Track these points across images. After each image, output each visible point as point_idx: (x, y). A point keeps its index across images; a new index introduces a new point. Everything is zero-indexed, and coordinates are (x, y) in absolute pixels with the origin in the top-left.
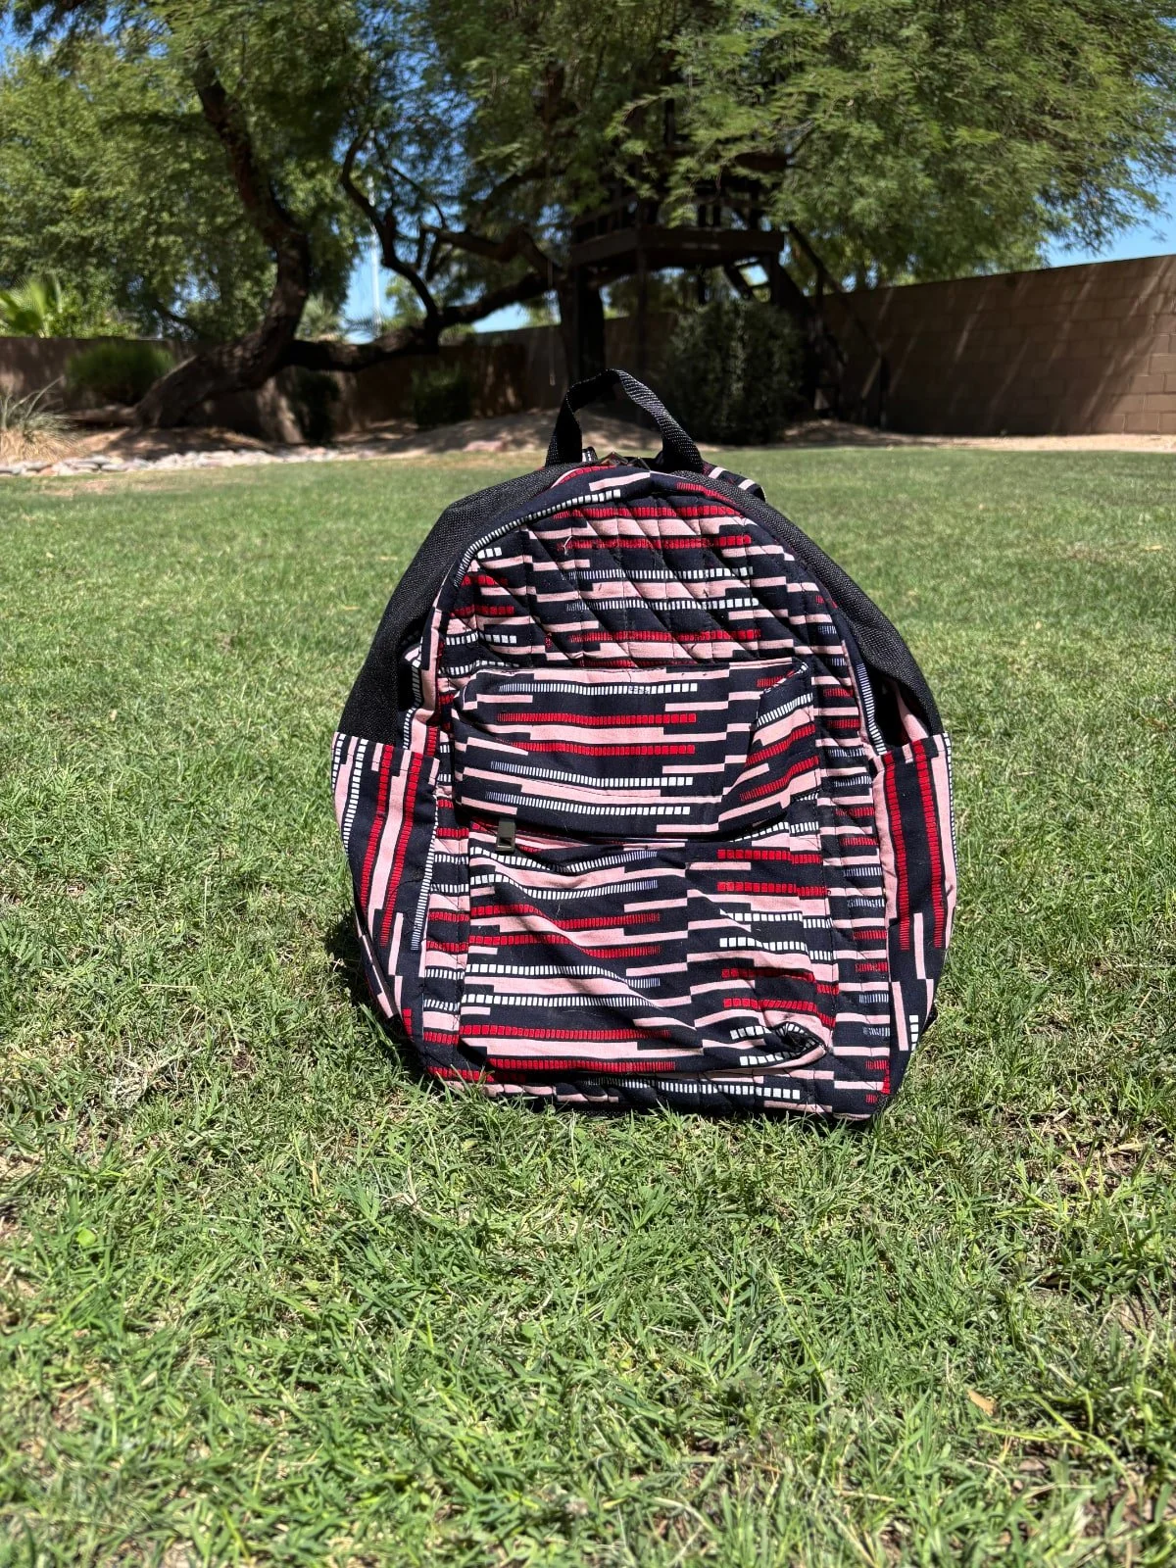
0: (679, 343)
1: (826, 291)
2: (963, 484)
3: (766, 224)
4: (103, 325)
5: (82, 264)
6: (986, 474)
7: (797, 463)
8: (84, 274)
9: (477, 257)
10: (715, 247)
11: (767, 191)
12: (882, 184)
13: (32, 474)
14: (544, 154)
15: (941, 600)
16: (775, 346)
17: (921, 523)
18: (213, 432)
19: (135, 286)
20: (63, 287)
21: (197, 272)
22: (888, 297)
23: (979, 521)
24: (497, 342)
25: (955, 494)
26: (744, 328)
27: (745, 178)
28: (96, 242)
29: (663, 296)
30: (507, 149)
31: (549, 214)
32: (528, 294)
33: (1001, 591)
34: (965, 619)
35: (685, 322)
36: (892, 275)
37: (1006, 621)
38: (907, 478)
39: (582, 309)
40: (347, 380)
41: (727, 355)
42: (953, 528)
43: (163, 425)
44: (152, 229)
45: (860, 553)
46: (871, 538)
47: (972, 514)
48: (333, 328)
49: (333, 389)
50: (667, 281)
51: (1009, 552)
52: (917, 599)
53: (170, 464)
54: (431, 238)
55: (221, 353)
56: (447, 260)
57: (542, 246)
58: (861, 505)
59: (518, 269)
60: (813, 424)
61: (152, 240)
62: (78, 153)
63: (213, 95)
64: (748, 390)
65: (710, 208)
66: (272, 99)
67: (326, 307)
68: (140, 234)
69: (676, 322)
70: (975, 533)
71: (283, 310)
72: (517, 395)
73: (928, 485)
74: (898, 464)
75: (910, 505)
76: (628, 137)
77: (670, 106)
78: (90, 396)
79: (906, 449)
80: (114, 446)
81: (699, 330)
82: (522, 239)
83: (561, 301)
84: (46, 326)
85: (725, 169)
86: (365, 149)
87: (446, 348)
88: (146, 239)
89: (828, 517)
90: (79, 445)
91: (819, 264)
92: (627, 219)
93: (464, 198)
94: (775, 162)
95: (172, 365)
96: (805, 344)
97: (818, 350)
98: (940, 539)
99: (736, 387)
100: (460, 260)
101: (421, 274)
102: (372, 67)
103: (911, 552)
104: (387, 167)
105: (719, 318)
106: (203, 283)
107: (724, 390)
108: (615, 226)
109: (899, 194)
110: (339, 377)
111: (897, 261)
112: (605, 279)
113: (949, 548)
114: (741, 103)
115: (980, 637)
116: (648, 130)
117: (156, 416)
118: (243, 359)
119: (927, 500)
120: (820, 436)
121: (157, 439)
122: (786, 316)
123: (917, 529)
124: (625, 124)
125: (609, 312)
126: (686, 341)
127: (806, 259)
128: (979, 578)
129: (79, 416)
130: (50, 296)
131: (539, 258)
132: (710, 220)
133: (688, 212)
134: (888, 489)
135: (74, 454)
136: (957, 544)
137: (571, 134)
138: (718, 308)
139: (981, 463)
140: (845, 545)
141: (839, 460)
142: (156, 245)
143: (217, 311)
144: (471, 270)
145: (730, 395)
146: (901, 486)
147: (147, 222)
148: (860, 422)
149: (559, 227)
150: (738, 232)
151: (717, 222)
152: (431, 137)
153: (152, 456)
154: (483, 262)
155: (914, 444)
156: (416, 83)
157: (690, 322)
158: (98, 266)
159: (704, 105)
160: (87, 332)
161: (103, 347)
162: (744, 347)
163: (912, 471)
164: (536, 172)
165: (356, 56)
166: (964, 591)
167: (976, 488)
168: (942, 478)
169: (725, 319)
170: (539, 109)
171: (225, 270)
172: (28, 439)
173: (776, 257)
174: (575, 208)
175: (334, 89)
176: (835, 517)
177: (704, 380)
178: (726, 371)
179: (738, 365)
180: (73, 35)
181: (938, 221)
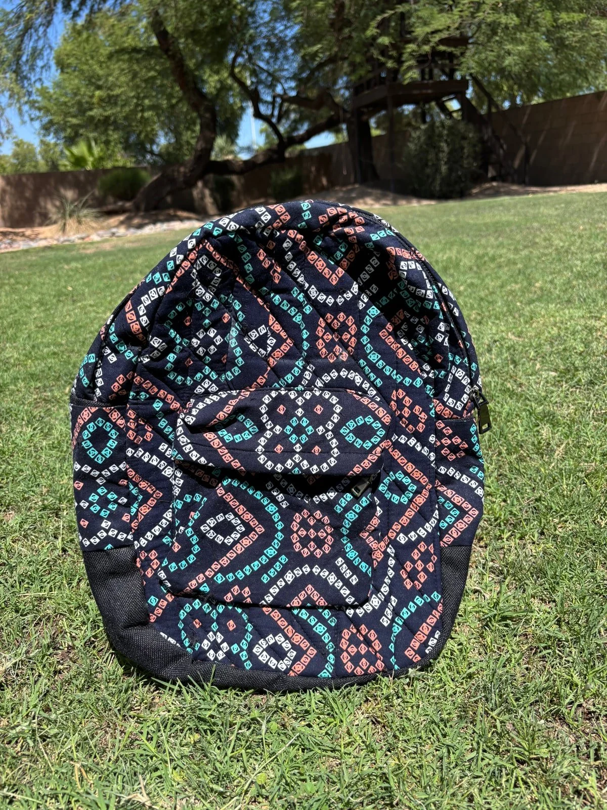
0: (412, 146)
1: (494, 110)
2: (572, 214)
3: (458, 76)
4: (117, 161)
5: (106, 130)
6: (586, 207)
7: (478, 208)
8: (108, 135)
9: (302, 109)
10: (430, 91)
11: (457, 57)
12: (520, 48)
13: (80, 241)
14: (335, 49)
15: (556, 288)
16: (465, 143)
17: (545, 239)
18: (172, 212)
19: (133, 139)
20: (96, 143)
21: (163, 129)
22: (528, 112)
23: (580, 237)
24: (315, 153)
25: (566, 221)
26: (448, 135)
27: (444, 52)
28: (112, 118)
29: (405, 121)
30: (315, 48)
31: (341, 82)
32: (331, 125)
33: (592, 281)
34: (569, 301)
35: (415, 134)
36: (529, 100)
37: (594, 301)
38: (539, 213)
39: (360, 132)
40: (239, 180)
41: (439, 150)
42: (564, 242)
43: (147, 210)
44: (140, 108)
45: (509, 260)
46: (516, 251)
47: (576, 233)
48: (232, 152)
49: (231, 184)
50: (406, 113)
51: (597, 256)
52: (541, 289)
53: (149, 230)
54: (279, 100)
55: (173, 171)
56: (287, 112)
57: (338, 99)
58: (511, 231)
59: (325, 113)
60: (488, 185)
61: (140, 115)
62: (101, 72)
63: (162, 35)
64: (450, 170)
65: (427, 70)
66: (193, 34)
67: (226, 142)
68: (134, 112)
69: (410, 135)
70: (578, 244)
71: (204, 146)
72: (328, 181)
73: (550, 216)
74: (534, 205)
75: (540, 230)
76: (381, 35)
77: (403, 16)
78: (111, 199)
79: (539, 195)
80: (122, 223)
81: (423, 139)
82: (326, 97)
83: (348, 129)
84: (90, 163)
85: (433, 48)
86: (243, 56)
87: (290, 159)
88: (136, 115)
89: (492, 240)
90: (105, 224)
91: (489, 96)
92: (382, 81)
93: (295, 77)
94: (461, 41)
95: (150, 178)
96: (482, 141)
97: (489, 144)
98: (557, 249)
99: (444, 168)
100: (294, 110)
101: (274, 120)
102: (243, 11)
103: (539, 258)
104: (254, 64)
105: (433, 131)
106: (166, 134)
107: (437, 170)
108: (375, 85)
109: (530, 53)
110: (235, 178)
111: (532, 91)
112: (372, 114)
113: (562, 254)
114: (441, 11)
115: (578, 313)
116: (392, 31)
117: (143, 207)
118: (185, 173)
119: (550, 226)
120: (491, 191)
121: (143, 217)
122: (471, 126)
123: (543, 243)
124: (378, 27)
125: (375, 132)
126: (416, 145)
127: (482, 94)
128: (579, 272)
129: (105, 209)
130: (90, 148)
131: (336, 106)
132: (427, 77)
133: (414, 74)
134: (527, 221)
135: (102, 228)
136: (567, 252)
137: (350, 37)
138: (432, 125)
139: (583, 200)
140: (501, 256)
141: (502, 205)
142: (142, 117)
143: (174, 148)
144: (301, 116)
145: (441, 173)
146: (535, 218)
147: (137, 105)
148: (513, 182)
149: (347, 88)
150: (444, 81)
151: (431, 77)
152: (276, 47)
153: (140, 227)
154: (307, 111)
155: (545, 192)
156: (267, 17)
157: (417, 135)
158: (114, 130)
159: (420, 14)
160: (109, 165)
161: (115, 172)
162: (448, 145)
163: (542, 209)
164: (332, 60)
165: (235, 7)
166: (569, 282)
167: (579, 217)
168: (559, 211)
169: (437, 131)
170: (332, 25)
171: (176, 127)
172: (80, 222)
173: (465, 93)
174: (353, 78)
175: (223, 26)
176: (497, 239)
177: (426, 165)
178: (438, 159)
179: (444, 156)
180: (92, 11)
181: (555, 66)
